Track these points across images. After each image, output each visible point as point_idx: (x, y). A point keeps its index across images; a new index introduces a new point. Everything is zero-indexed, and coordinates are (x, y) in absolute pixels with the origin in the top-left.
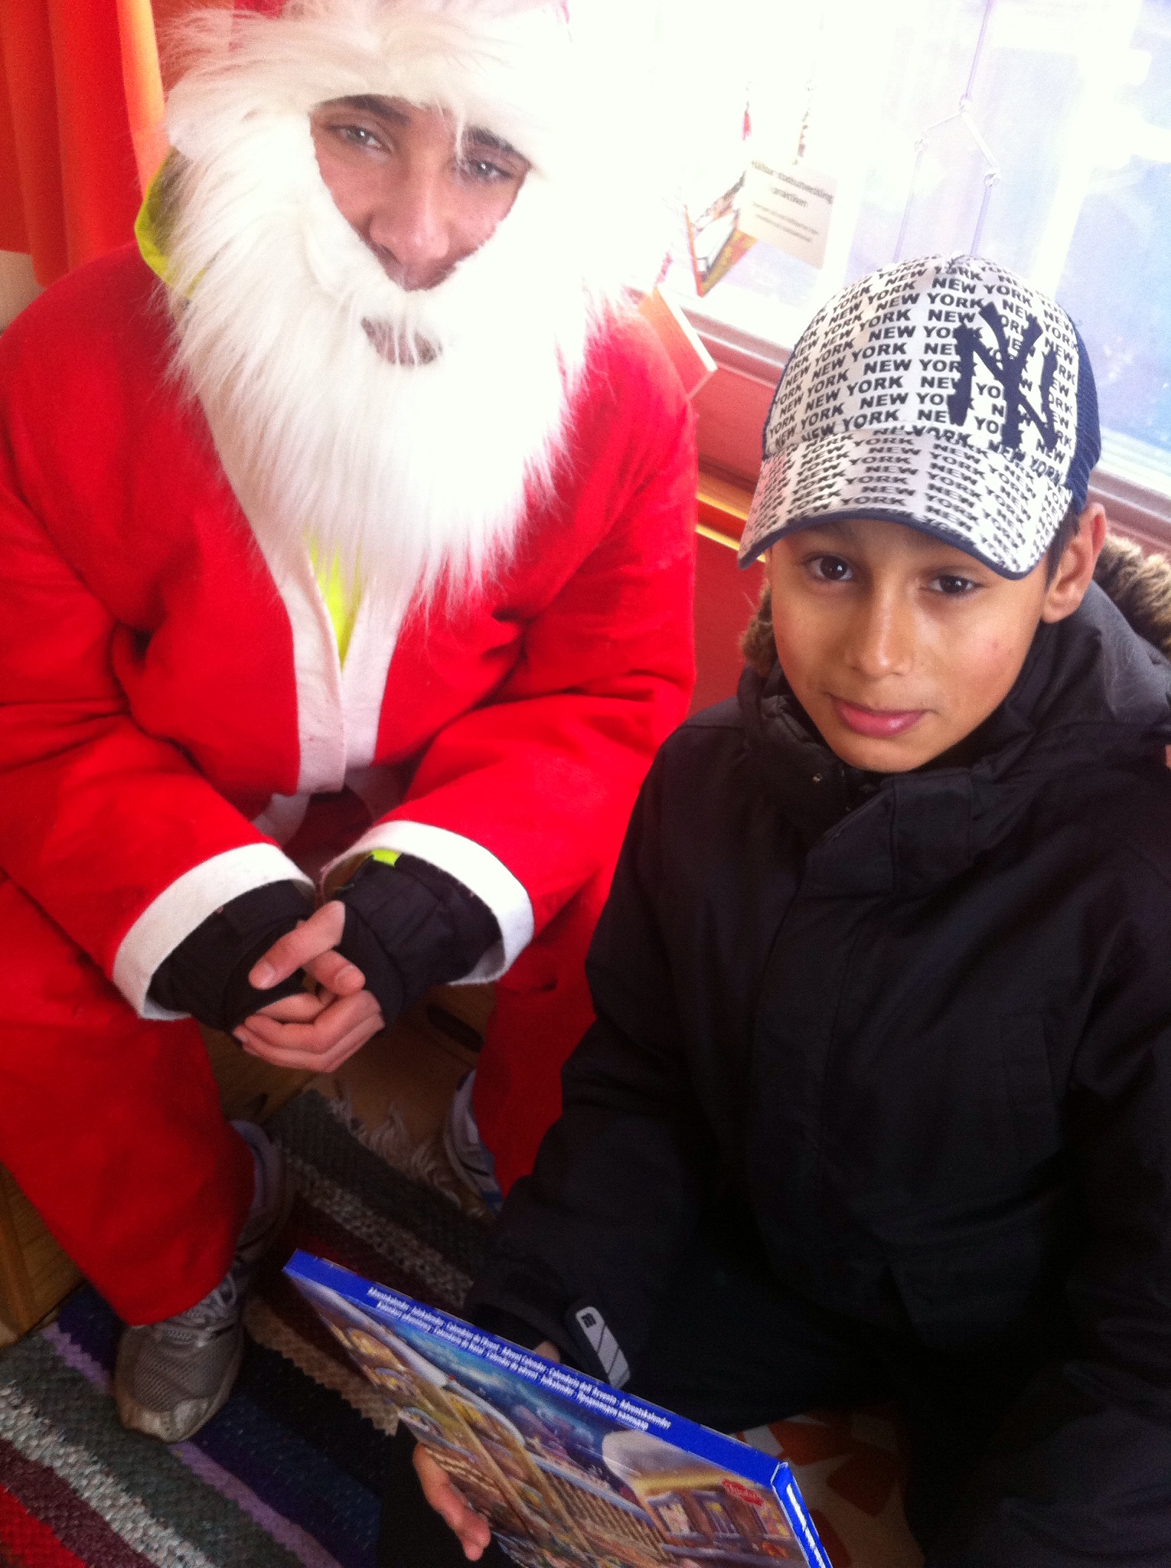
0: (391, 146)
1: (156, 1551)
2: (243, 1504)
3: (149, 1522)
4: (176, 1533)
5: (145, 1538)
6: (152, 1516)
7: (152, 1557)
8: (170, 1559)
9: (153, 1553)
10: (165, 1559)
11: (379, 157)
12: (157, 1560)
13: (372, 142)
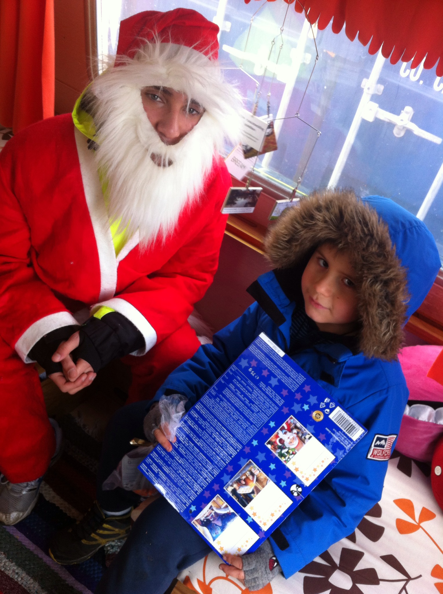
0: (165, 102)
1: (8, 570)
2: (40, 556)
3: (7, 560)
4: (16, 565)
5: (5, 566)
6: (7, 559)
7: (7, 572)
8: (13, 573)
9: (7, 571)
10: (11, 573)
11: (161, 105)
12: (9, 574)
13: (158, 99)
